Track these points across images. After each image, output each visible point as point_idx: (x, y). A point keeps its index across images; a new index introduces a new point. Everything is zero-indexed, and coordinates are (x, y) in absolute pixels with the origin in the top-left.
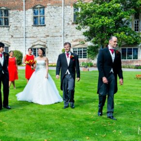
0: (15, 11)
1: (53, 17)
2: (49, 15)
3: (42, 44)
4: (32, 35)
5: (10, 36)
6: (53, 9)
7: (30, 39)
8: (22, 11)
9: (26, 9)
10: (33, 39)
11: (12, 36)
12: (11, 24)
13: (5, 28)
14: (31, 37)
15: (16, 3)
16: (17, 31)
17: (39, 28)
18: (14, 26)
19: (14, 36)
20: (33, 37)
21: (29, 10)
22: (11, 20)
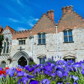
0: (50, 34)
1: (79, 36)
2: (75, 35)
3: (72, 55)
4: (63, 49)
5: (47, 51)
6: (78, 30)
7: (62, 52)
8: (55, 34)
9: (58, 32)
10: (64, 52)
11: (48, 51)
12: (47, 42)
13: (43, 45)
14: (62, 51)
15: (51, 29)
16: (52, 47)
17: (69, 44)
18: (49, 44)
19: (49, 51)
20: (64, 51)
21: (60, 33)
22: (47, 40)
